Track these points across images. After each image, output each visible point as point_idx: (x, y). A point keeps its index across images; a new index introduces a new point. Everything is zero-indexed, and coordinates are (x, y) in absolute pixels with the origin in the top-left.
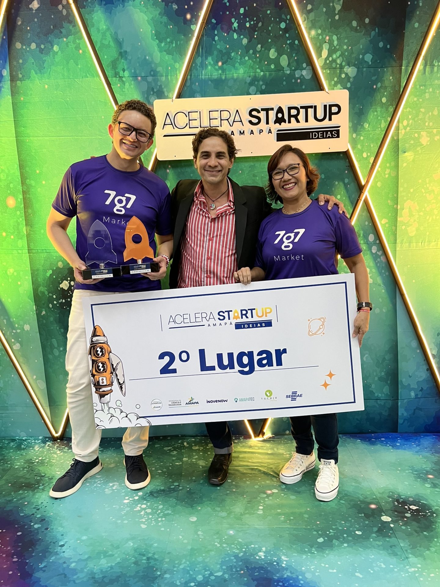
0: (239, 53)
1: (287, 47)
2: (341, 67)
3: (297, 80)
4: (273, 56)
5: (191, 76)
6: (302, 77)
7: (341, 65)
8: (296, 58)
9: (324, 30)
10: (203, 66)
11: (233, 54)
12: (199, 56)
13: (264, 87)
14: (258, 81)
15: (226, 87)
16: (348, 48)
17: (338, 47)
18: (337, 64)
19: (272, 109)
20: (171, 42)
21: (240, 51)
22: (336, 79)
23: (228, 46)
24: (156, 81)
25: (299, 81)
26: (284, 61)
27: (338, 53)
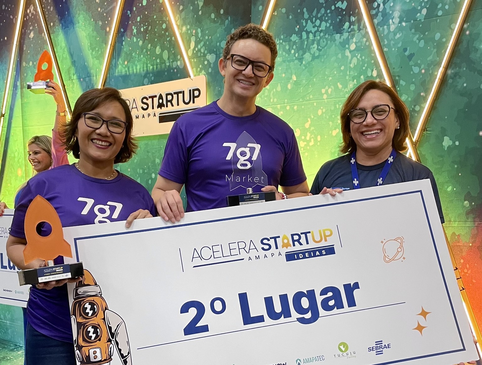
0: (137, 53)
1: (167, 44)
2: (205, 55)
3: (174, 70)
4: (158, 52)
5: (109, 74)
6: (177, 67)
7: (204, 53)
8: (173, 52)
9: (191, 26)
10: (116, 66)
11: (133, 54)
12: (114, 58)
13: (153, 78)
14: (149, 74)
15: (130, 81)
16: (209, 37)
17: (201, 39)
18: (201, 53)
19: (156, 96)
20: (98, 50)
21: (138, 51)
22: (201, 66)
23: (130, 48)
24: (90, 80)
25: (175, 70)
26: (165, 55)
27: (202, 43)
